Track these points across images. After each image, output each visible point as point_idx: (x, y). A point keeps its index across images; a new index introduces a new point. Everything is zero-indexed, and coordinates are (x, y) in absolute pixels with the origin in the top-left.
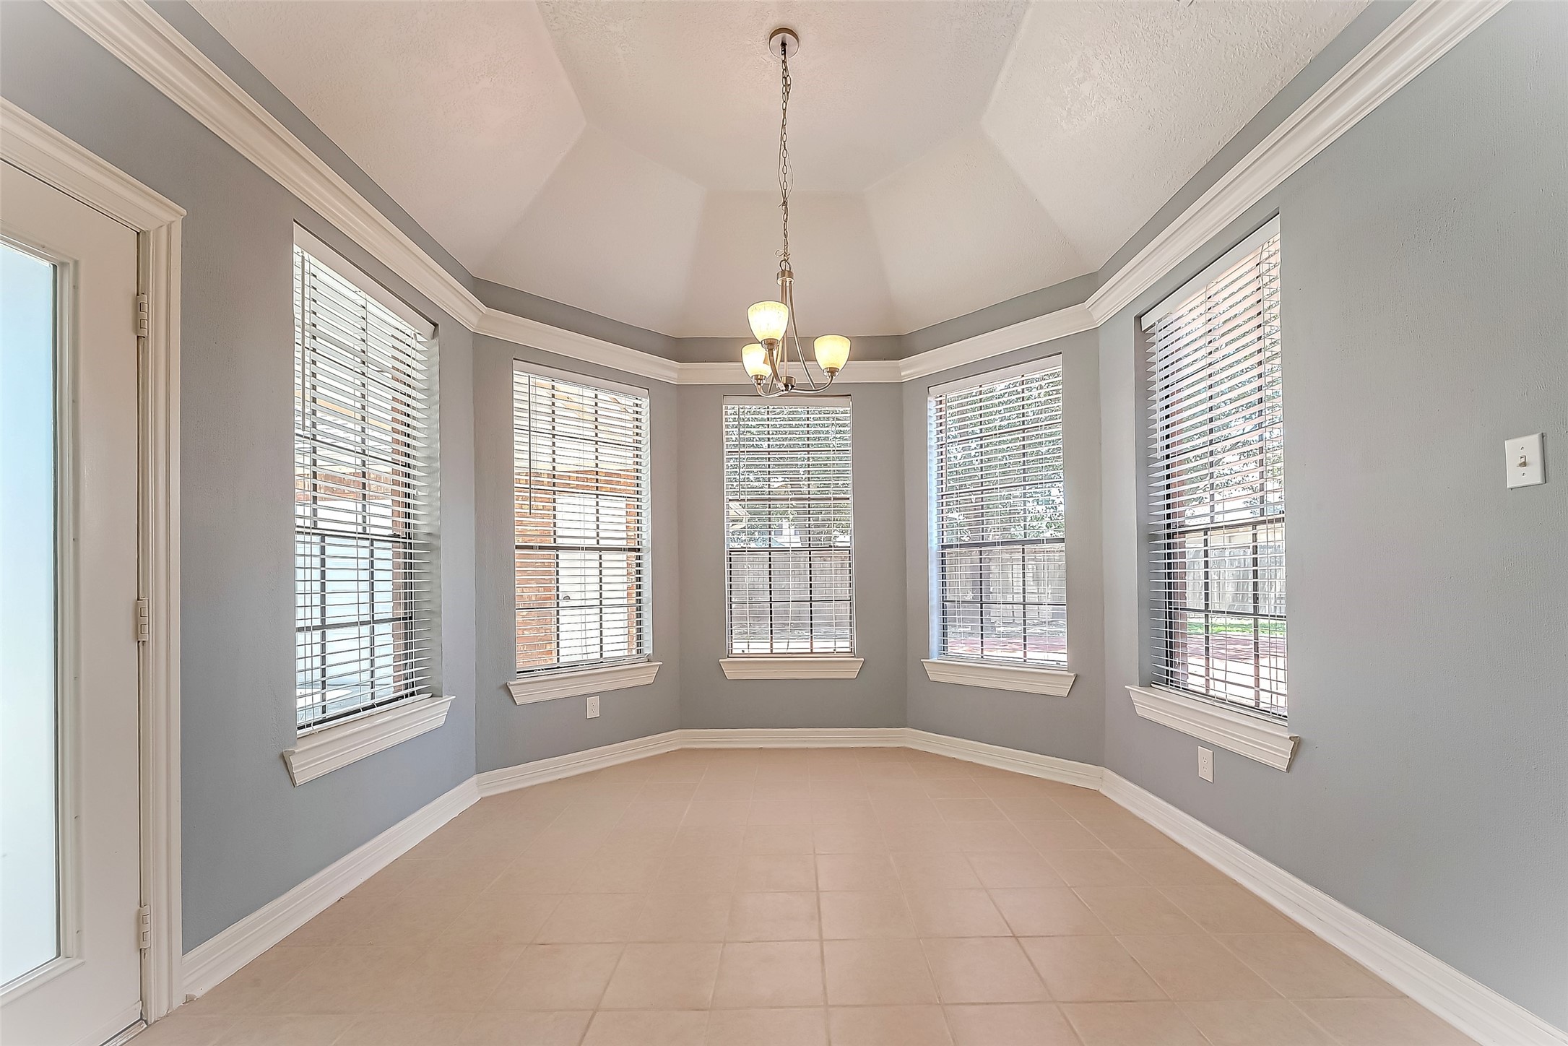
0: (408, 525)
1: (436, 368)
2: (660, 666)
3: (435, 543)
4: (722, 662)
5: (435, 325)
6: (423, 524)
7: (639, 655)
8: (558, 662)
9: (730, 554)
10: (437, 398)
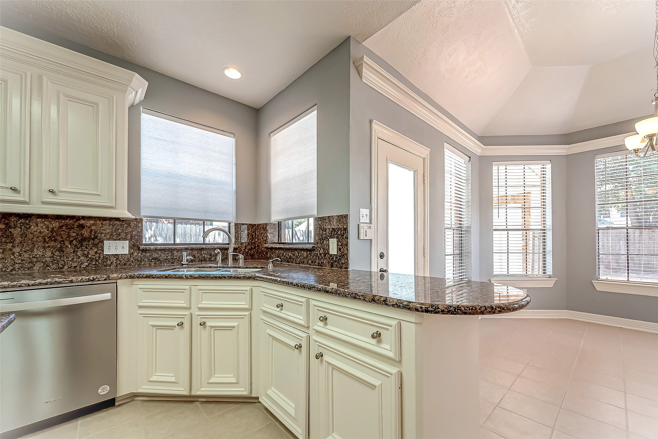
0: (460, 224)
1: (470, 172)
2: (556, 280)
3: (469, 229)
4: (593, 282)
5: (470, 157)
6: (465, 223)
7: (544, 275)
8: (508, 273)
9: (598, 231)
10: (470, 181)
